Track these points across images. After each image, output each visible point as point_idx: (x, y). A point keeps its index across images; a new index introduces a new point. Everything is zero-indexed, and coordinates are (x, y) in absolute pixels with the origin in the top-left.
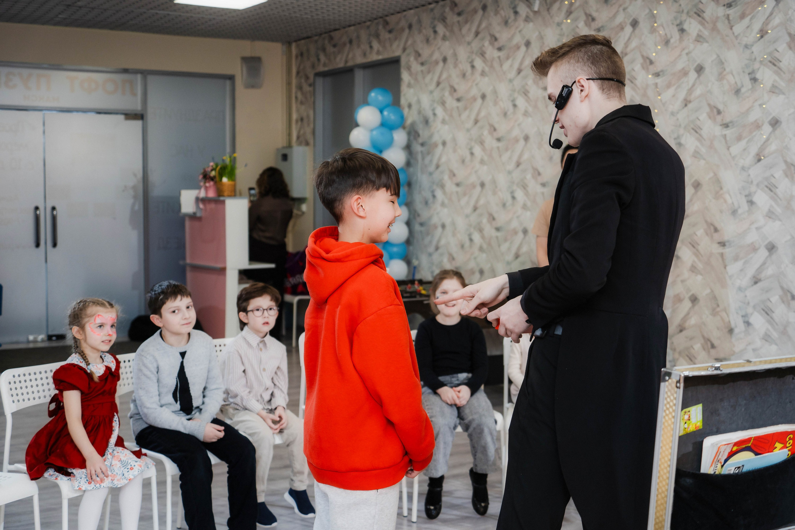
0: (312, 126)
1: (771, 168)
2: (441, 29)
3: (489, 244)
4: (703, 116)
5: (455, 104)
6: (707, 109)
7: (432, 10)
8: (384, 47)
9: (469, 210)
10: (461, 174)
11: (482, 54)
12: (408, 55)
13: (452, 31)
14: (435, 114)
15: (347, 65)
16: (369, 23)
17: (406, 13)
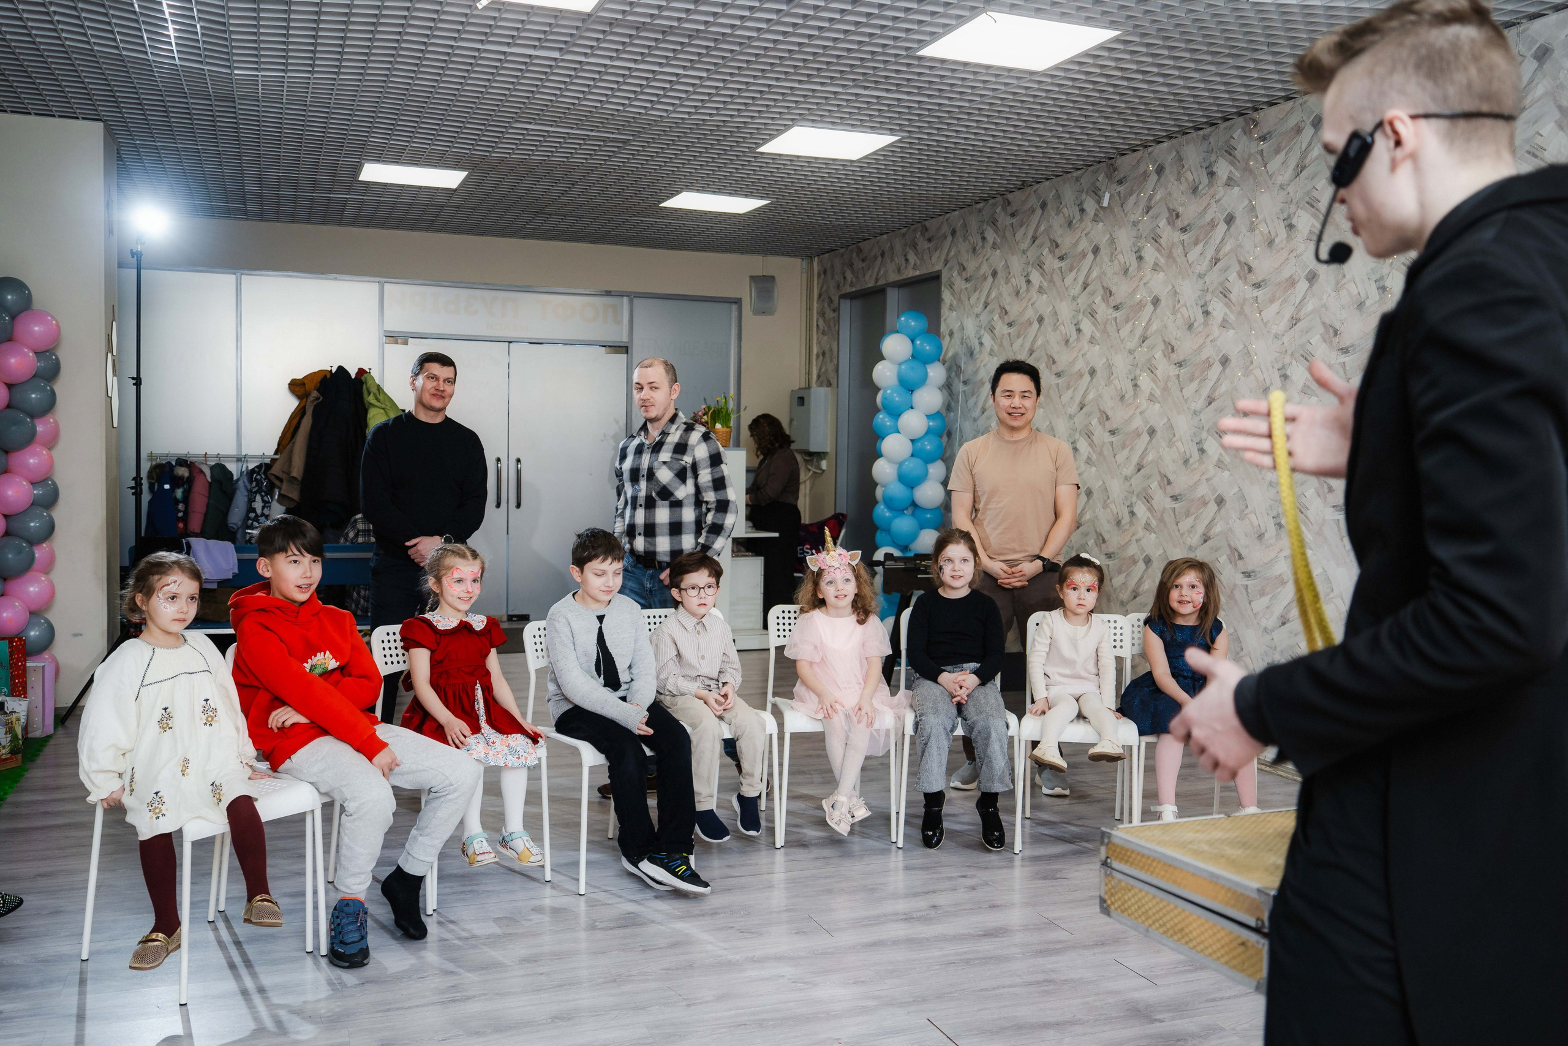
0: (836, 362)
2: (990, 235)
4: (1316, 339)
5: (1006, 330)
6: (1322, 330)
7: (980, 211)
8: (922, 260)
11: (1040, 266)
12: (951, 269)
13: (1004, 237)
14: (981, 344)
15: (878, 284)
16: (905, 229)
17: (948, 215)
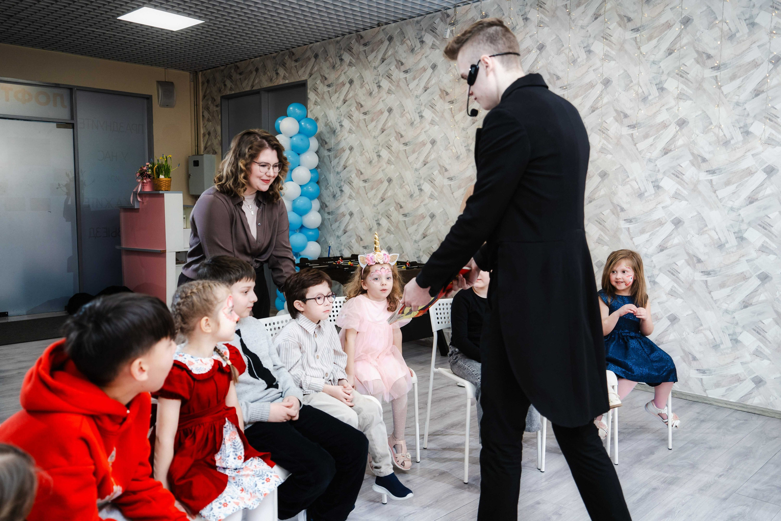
0: (219, 138)
1: (677, 159)
2: (347, 57)
3: (397, 227)
7: (338, 42)
8: (290, 73)
9: (377, 201)
10: (368, 172)
11: (389, 76)
12: (315, 79)
13: (358, 58)
14: (341, 126)
15: (254, 88)
16: (275, 54)
17: (312, 45)
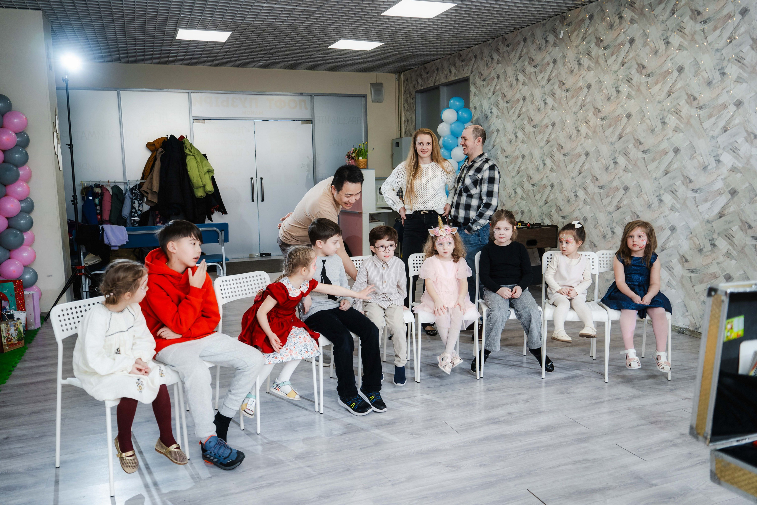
0: (414, 124)
1: (734, 136)
2: (496, 57)
3: (528, 195)
4: (682, 102)
5: (505, 105)
6: (686, 97)
7: (490, 44)
8: (459, 71)
9: (514, 173)
10: (509, 150)
11: (524, 71)
12: (475, 75)
13: (503, 57)
14: (492, 112)
15: (435, 84)
16: (449, 56)
17: (473, 47)
